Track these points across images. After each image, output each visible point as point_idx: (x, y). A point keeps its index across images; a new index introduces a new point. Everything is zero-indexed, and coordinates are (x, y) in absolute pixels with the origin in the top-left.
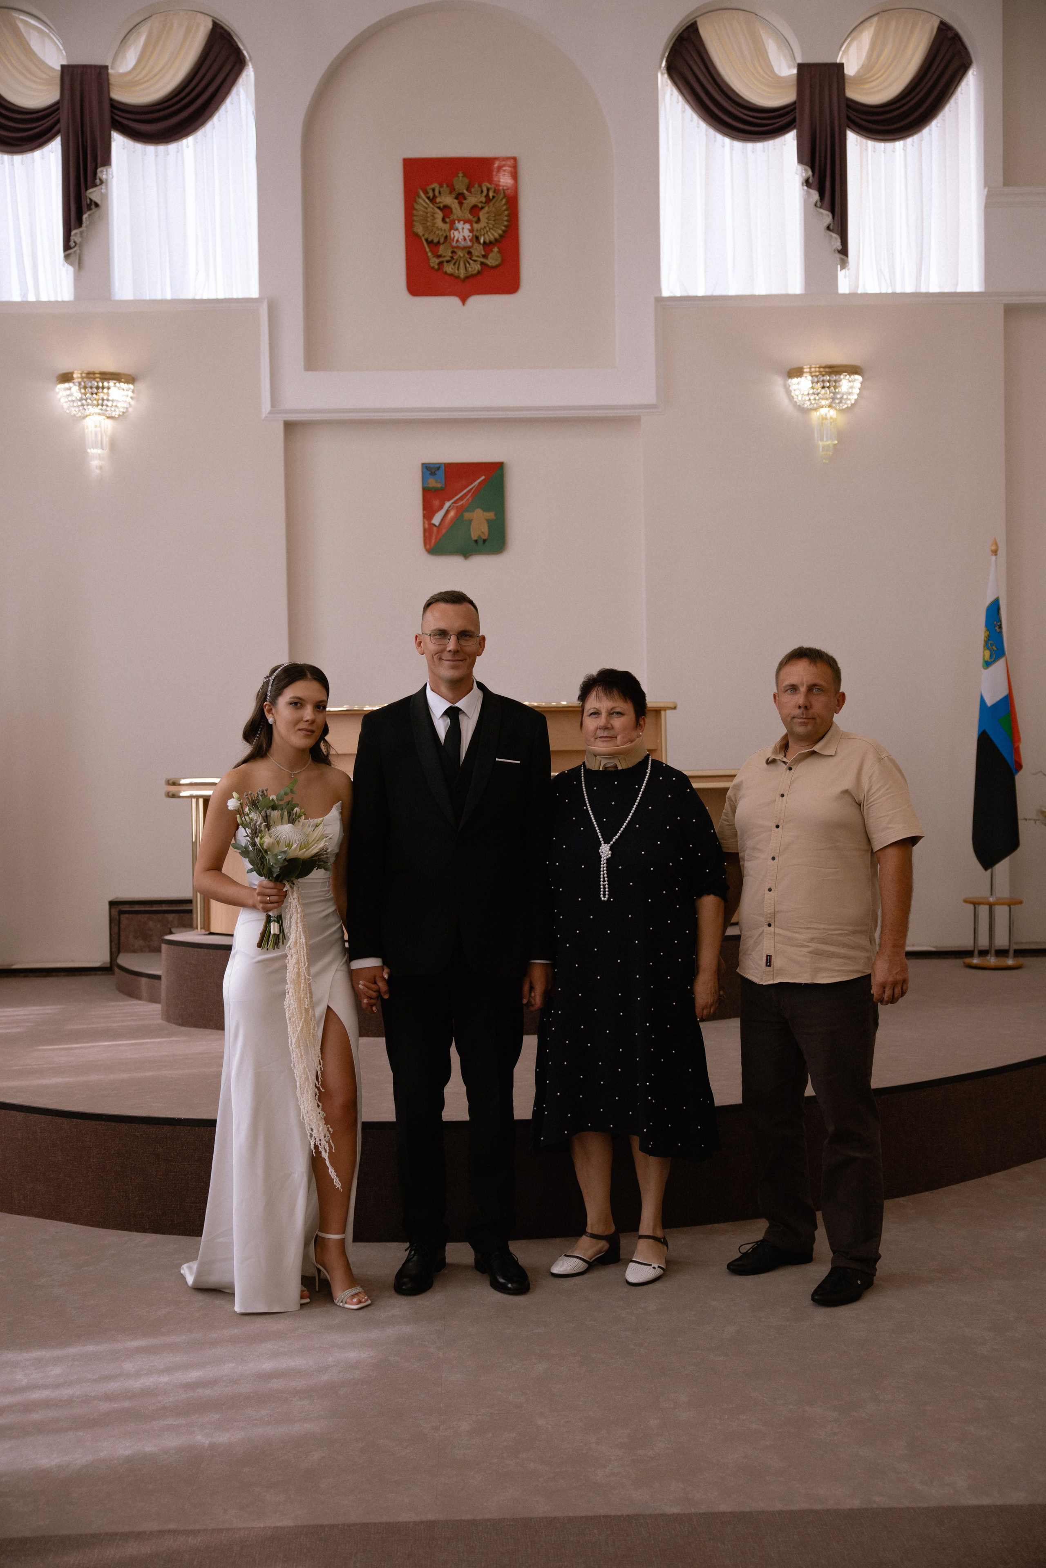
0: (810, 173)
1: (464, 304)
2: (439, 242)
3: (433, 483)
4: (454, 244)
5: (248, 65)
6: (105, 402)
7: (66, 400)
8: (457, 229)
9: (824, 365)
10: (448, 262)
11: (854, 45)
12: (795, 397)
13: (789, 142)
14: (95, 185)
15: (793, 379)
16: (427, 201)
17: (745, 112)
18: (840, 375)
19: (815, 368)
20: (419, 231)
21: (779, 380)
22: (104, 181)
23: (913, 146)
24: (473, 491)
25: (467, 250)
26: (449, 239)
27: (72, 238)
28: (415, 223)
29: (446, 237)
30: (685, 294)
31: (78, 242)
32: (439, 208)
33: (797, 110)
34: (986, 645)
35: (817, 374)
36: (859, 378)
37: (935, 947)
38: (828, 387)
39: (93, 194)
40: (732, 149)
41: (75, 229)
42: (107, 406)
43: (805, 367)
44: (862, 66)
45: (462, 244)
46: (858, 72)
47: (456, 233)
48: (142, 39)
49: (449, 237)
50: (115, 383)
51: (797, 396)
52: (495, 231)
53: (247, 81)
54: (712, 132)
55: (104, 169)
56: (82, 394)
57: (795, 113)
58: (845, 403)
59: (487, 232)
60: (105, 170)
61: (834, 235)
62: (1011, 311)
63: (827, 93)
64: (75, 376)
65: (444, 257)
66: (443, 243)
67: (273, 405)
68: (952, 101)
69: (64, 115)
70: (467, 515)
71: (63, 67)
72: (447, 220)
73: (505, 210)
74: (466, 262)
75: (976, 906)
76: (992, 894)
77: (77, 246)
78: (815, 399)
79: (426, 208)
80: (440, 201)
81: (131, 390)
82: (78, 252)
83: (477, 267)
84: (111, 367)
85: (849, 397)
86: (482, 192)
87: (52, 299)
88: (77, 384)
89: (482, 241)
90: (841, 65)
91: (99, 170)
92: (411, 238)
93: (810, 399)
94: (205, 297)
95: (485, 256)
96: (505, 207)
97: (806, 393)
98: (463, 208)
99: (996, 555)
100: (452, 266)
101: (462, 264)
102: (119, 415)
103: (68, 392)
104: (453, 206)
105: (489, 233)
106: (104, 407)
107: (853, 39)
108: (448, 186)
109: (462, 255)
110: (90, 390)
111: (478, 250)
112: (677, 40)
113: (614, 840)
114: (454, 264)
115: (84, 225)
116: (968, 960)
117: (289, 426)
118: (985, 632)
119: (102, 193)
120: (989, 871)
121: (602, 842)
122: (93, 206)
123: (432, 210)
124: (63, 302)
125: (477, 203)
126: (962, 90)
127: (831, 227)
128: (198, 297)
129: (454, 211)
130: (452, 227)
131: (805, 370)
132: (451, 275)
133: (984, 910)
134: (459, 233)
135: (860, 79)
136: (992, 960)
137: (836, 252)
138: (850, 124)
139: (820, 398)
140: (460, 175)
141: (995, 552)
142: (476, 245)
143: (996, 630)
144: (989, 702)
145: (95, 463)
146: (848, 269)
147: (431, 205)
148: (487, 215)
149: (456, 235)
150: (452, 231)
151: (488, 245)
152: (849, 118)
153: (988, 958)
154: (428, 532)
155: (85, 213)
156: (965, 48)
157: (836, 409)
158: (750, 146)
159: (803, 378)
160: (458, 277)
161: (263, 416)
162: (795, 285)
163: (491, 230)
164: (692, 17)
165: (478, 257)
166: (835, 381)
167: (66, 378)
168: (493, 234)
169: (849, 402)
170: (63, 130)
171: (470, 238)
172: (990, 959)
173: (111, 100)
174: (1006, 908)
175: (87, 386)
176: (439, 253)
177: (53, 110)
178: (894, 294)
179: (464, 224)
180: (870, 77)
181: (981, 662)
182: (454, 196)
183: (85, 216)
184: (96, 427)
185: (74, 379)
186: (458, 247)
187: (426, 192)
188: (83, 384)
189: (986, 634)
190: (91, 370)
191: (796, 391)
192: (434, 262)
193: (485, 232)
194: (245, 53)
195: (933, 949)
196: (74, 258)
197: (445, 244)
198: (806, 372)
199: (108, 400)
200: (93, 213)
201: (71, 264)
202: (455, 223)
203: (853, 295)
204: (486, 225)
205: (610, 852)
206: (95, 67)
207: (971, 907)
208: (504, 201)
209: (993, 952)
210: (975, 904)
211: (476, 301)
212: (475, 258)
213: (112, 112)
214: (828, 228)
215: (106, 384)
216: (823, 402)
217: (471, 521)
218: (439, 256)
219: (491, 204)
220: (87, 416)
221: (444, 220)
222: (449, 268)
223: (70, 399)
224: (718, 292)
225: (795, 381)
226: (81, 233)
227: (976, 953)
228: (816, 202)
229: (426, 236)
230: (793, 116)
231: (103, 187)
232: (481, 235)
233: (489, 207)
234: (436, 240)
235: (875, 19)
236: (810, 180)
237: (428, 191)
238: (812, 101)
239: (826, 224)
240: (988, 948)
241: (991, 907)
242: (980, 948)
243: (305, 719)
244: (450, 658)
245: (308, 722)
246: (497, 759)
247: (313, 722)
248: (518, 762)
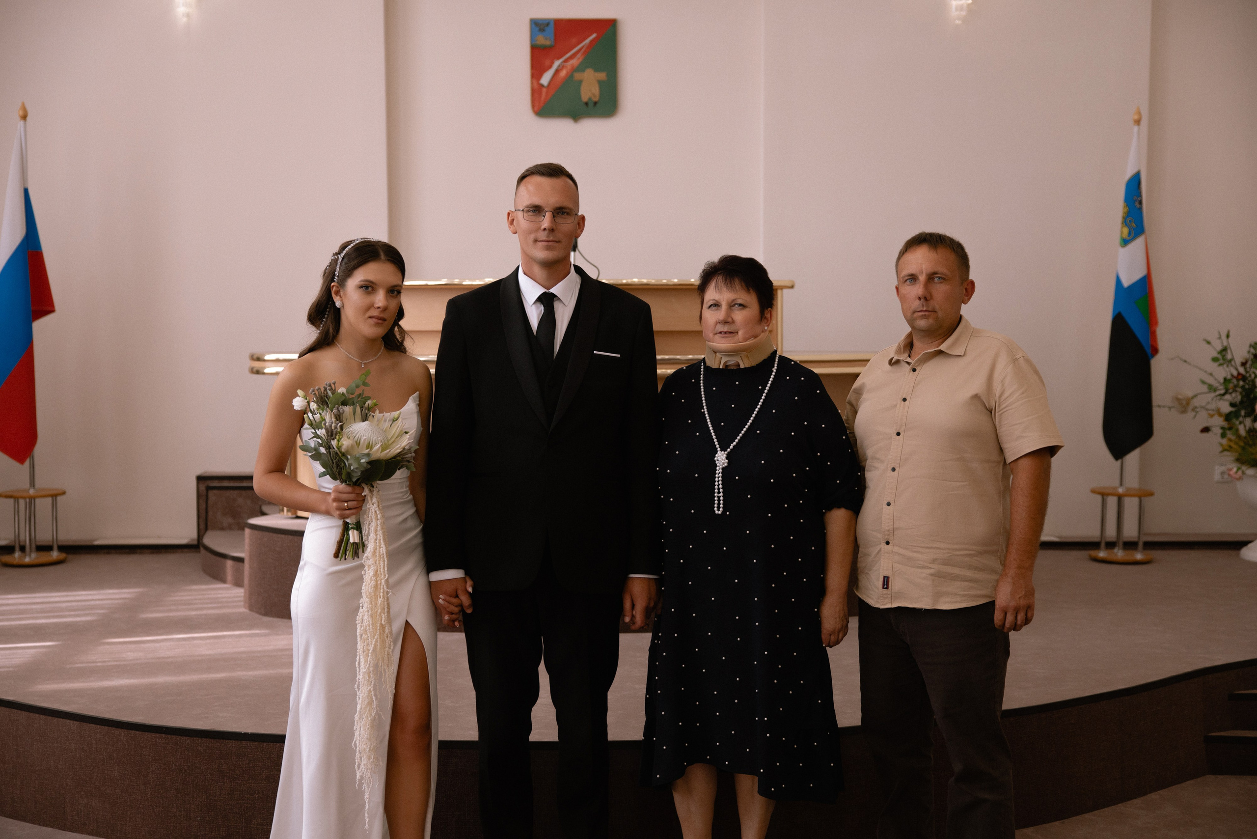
3: (542, 40)
24: (583, 50)
34: (1125, 222)
70: (577, 76)
75: (1105, 497)
76: (1121, 485)
99: (1138, 125)
113: (731, 447)
116: (1093, 553)
118: (1124, 207)
120: (1120, 461)
121: (719, 449)
133: (1112, 502)
136: (1119, 554)
141: (1138, 122)
143: (1136, 206)
144: (1126, 283)
153: (1115, 551)
154: (536, 91)
172: (1117, 552)
174: (1136, 500)
181: (1117, 239)
189: (1125, 210)
205: (727, 461)
207: (1099, 498)
209: (1121, 544)
210: (1104, 494)
217: (580, 82)
227: (1103, 545)
240: (1115, 540)
241: (1120, 498)
242: (1108, 540)
243: (377, 305)
244: (544, 238)
245: (379, 310)
246: (595, 352)
247: (385, 309)
248: (619, 356)
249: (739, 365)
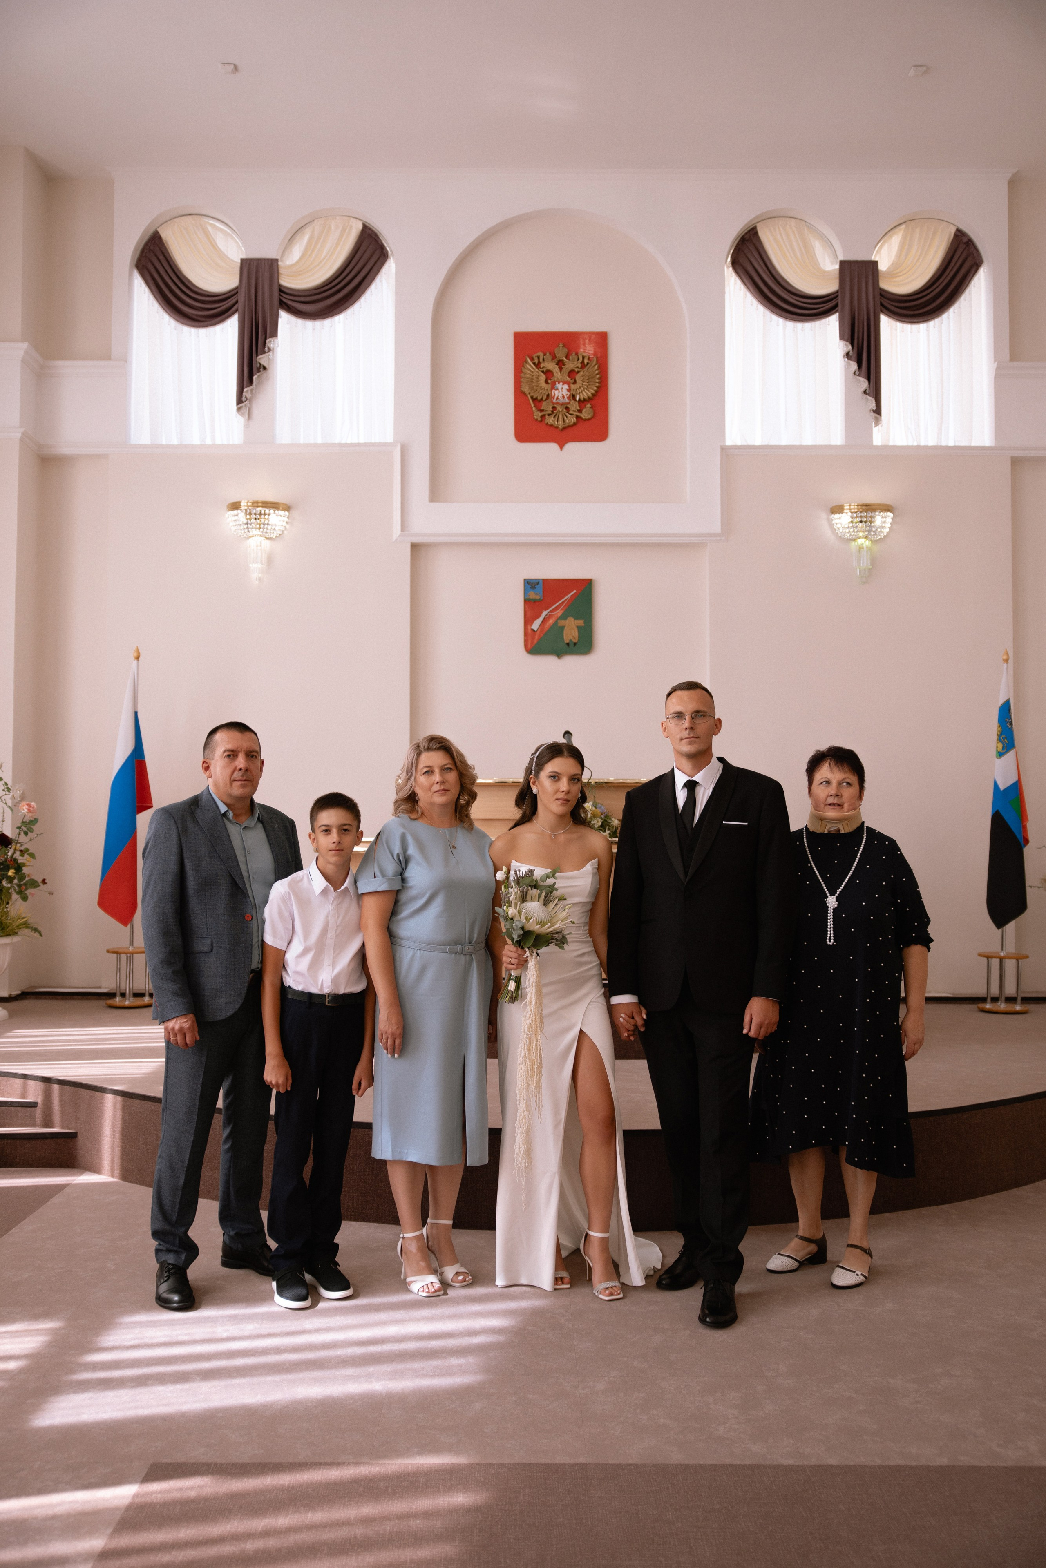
0: (850, 347)
1: (561, 450)
2: (542, 399)
3: (533, 595)
4: (554, 401)
5: (390, 258)
6: (266, 526)
7: (235, 524)
8: (557, 389)
9: (861, 504)
10: (549, 415)
11: (886, 247)
12: (837, 529)
13: (832, 324)
14: (265, 353)
15: (835, 515)
16: (534, 367)
17: (794, 297)
18: (875, 512)
19: (854, 505)
20: (526, 390)
21: (824, 515)
22: (272, 349)
23: (934, 327)
24: (566, 602)
25: (565, 406)
26: (550, 398)
27: (244, 394)
28: (522, 384)
29: (548, 395)
30: (745, 444)
31: (248, 397)
32: (543, 372)
33: (839, 297)
34: (999, 739)
35: (856, 511)
36: (891, 515)
37: (952, 994)
38: (865, 522)
39: (262, 359)
40: (785, 328)
41: (246, 387)
42: (267, 529)
43: (845, 505)
44: (893, 264)
45: (561, 400)
46: (889, 268)
47: (556, 392)
48: (306, 238)
49: (550, 395)
50: (274, 511)
51: (839, 529)
52: (588, 391)
53: (389, 269)
54: (768, 313)
55: (272, 339)
56: (247, 519)
57: (838, 299)
58: (880, 535)
59: (582, 391)
60: (272, 341)
61: (870, 398)
62: (1016, 462)
63: (864, 284)
64: (242, 504)
65: (546, 411)
66: (546, 400)
67: (403, 530)
68: (967, 292)
69: (241, 298)
70: (561, 623)
71: (242, 260)
72: (549, 381)
73: (597, 374)
74: (564, 415)
75: (989, 959)
76: (1002, 950)
77: (248, 400)
78: (854, 531)
79: (532, 372)
80: (544, 366)
81: (287, 517)
82: (248, 405)
83: (574, 420)
84: (270, 498)
85: (882, 530)
86: (578, 359)
87: (225, 443)
88: (244, 511)
89: (577, 399)
90: (875, 263)
91: (268, 340)
92: (519, 394)
93: (849, 532)
94: (349, 442)
95: (580, 411)
96: (597, 372)
97: (846, 526)
98: (562, 372)
99: (1007, 663)
100: (553, 418)
101: (560, 417)
102: (276, 536)
103: (236, 518)
104: (554, 371)
105: (583, 392)
106: (265, 530)
107: (885, 242)
108: (550, 354)
109: (561, 410)
110: (254, 516)
111: (574, 406)
112: (740, 241)
113: (838, 893)
114: (554, 417)
115: (254, 384)
116: (981, 1005)
117: (415, 547)
118: (998, 728)
119: (269, 359)
120: (1001, 930)
121: (828, 895)
122: (262, 369)
123: (537, 374)
124: (233, 445)
125: (574, 369)
126: (974, 284)
127: (867, 391)
128: (343, 442)
129: (555, 374)
130: (553, 387)
131: (845, 508)
132: (552, 426)
133: (995, 963)
134: (559, 392)
135: (891, 274)
136: (1002, 1006)
137: (872, 412)
138: (883, 309)
139: (857, 531)
140: (561, 345)
141: (1006, 661)
142: (573, 401)
143: (1007, 727)
144: (1002, 787)
145: (255, 575)
146: (881, 426)
147: (537, 370)
148: (582, 378)
149: (556, 393)
150: (553, 390)
151: (582, 402)
152: (882, 304)
153: (999, 1004)
154: (528, 634)
155: (255, 375)
156: (977, 251)
157: (871, 540)
158: (799, 325)
159: (844, 514)
160: (557, 428)
161: (394, 538)
162: (837, 437)
163: (585, 390)
164: (754, 222)
165: (574, 411)
166: (871, 517)
167: (235, 506)
168: (586, 393)
169: (882, 534)
170: (239, 309)
171: (568, 396)
172: (1001, 1004)
173: (280, 285)
174: (1014, 961)
175: (252, 513)
176: (542, 408)
177: (234, 293)
178: (918, 447)
179: (563, 385)
180: (897, 273)
181: (994, 753)
182: (555, 361)
183: (255, 377)
184: (257, 546)
185: (241, 508)
186: (557, 403)
187: (532, 359)
188: (248, 511)
189: (999, 730)
190: (255, 499)
191: (838, 524)
192: (538, 415)
193: (581, 391)
194: (388, 248)
195: (951, 996)
196: (245, 411)
197: (547, 401)
198: (847, 509)
199: (268, 524)
200: (262, 374)
201: (242, 415)
202: (556, 384)
203: (885, 447)
204: (581, 386)
205: (837, 903)
206: (268, 260)
207: (985, 959)
208: (597, 366)
209: (1003, 999)
210: (988, 957)
211: (571, 447)
212: (571, 412)
213: (280, 295)
214: (865, 392)
215: (267, 511)
216: (861, 534)
217: (563, 628)
218: (542, 411)
219: (586, 369)
220: (250, 537)
221: (546, 382)
222: (550, 420)
223: (237, 523)
224: (773, 442)
225: (837, 516)
226: (252, 390)
227: (989, 999)
228: (855, 371)
229: (531, 395)
230: (836, 302)
231: (271, 353)
232: (577, 394)
233: (584, 372)
234: (539, 398)
235: (903, 226)
236: (851, 354)
237: (534, 357)
238: (852, 290)
239: (863, 389)
240: (998, 996)
241: (1001, 960)
242: (992, 996)
243: (561, 790)
244: (687, 736)
245: (564, 793)
246: (724, 822)
247: (568, 793)
248: (746, 824)
249: (839, 831)
